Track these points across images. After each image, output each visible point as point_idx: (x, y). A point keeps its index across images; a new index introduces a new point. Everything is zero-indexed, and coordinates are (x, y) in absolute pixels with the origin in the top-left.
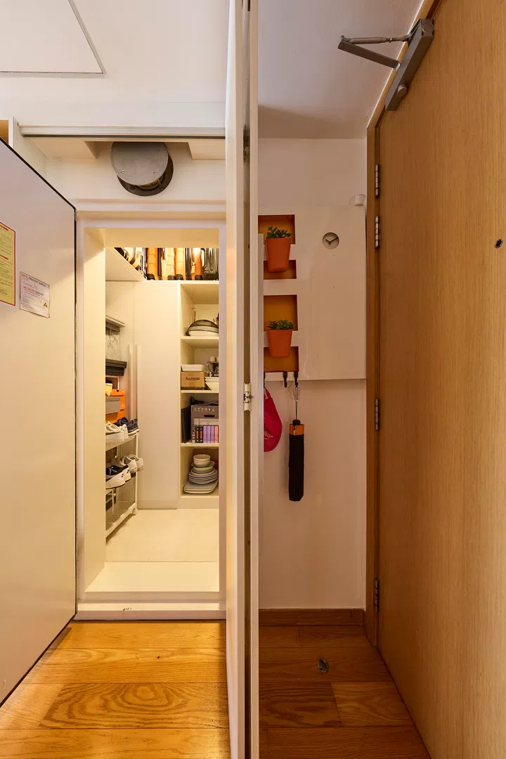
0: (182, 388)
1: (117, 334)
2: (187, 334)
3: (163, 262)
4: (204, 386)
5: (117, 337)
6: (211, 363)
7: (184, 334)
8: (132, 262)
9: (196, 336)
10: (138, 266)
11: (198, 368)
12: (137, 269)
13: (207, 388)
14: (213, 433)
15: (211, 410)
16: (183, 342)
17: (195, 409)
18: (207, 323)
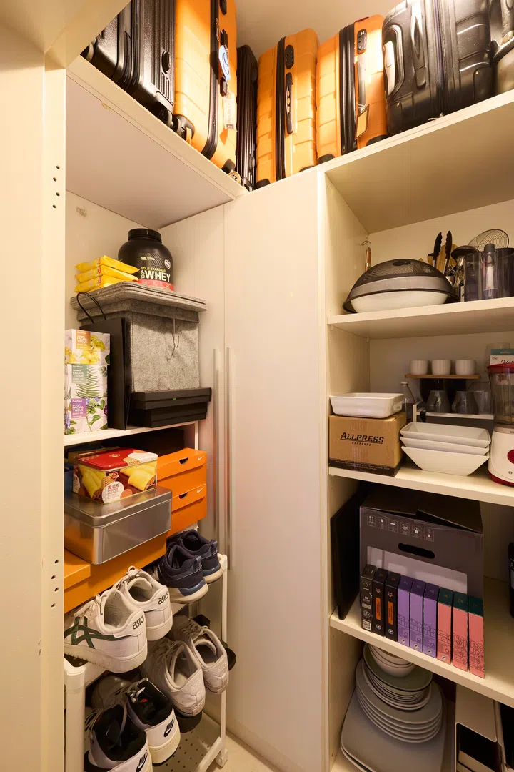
0: (332, 463)
1: (192, 328)
2: (348, 308)
3: (289, 141)
4: (396, 461)
5: (192, 334)
6: (416, 378)
7: (340, 308)
8: (209, 151)
9: (372, 310)
10: (229, 162)
11: (379, 404)
12: (226, 169)
13: (407, 463)
14: (430, 621)
15: (423, 533)
16: (335, 330)
17: (370, 518)
18: (409, 269)
